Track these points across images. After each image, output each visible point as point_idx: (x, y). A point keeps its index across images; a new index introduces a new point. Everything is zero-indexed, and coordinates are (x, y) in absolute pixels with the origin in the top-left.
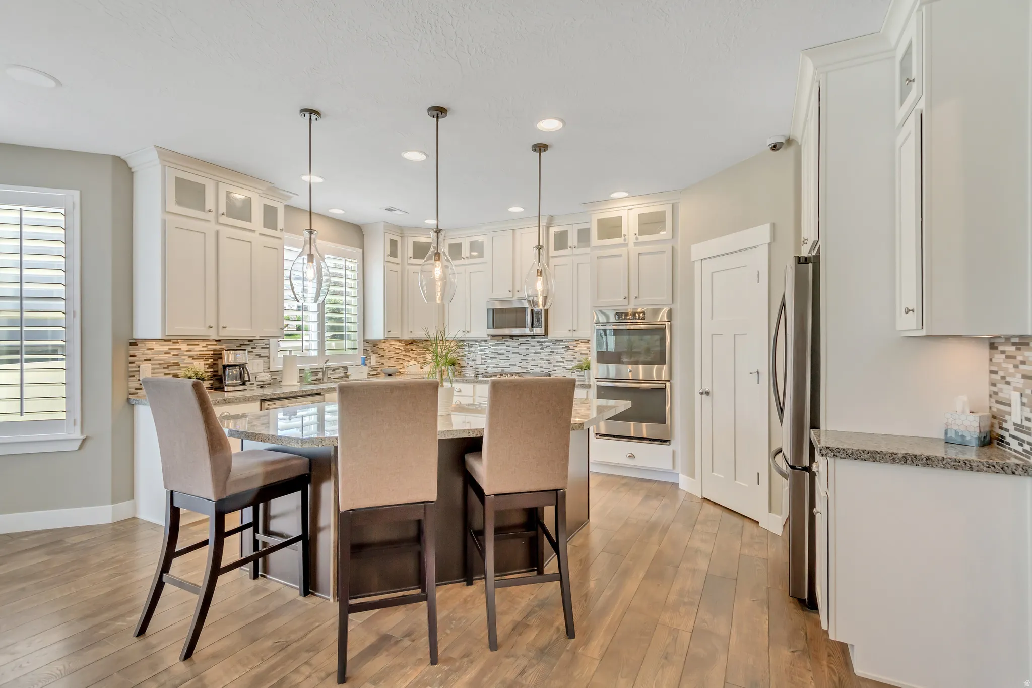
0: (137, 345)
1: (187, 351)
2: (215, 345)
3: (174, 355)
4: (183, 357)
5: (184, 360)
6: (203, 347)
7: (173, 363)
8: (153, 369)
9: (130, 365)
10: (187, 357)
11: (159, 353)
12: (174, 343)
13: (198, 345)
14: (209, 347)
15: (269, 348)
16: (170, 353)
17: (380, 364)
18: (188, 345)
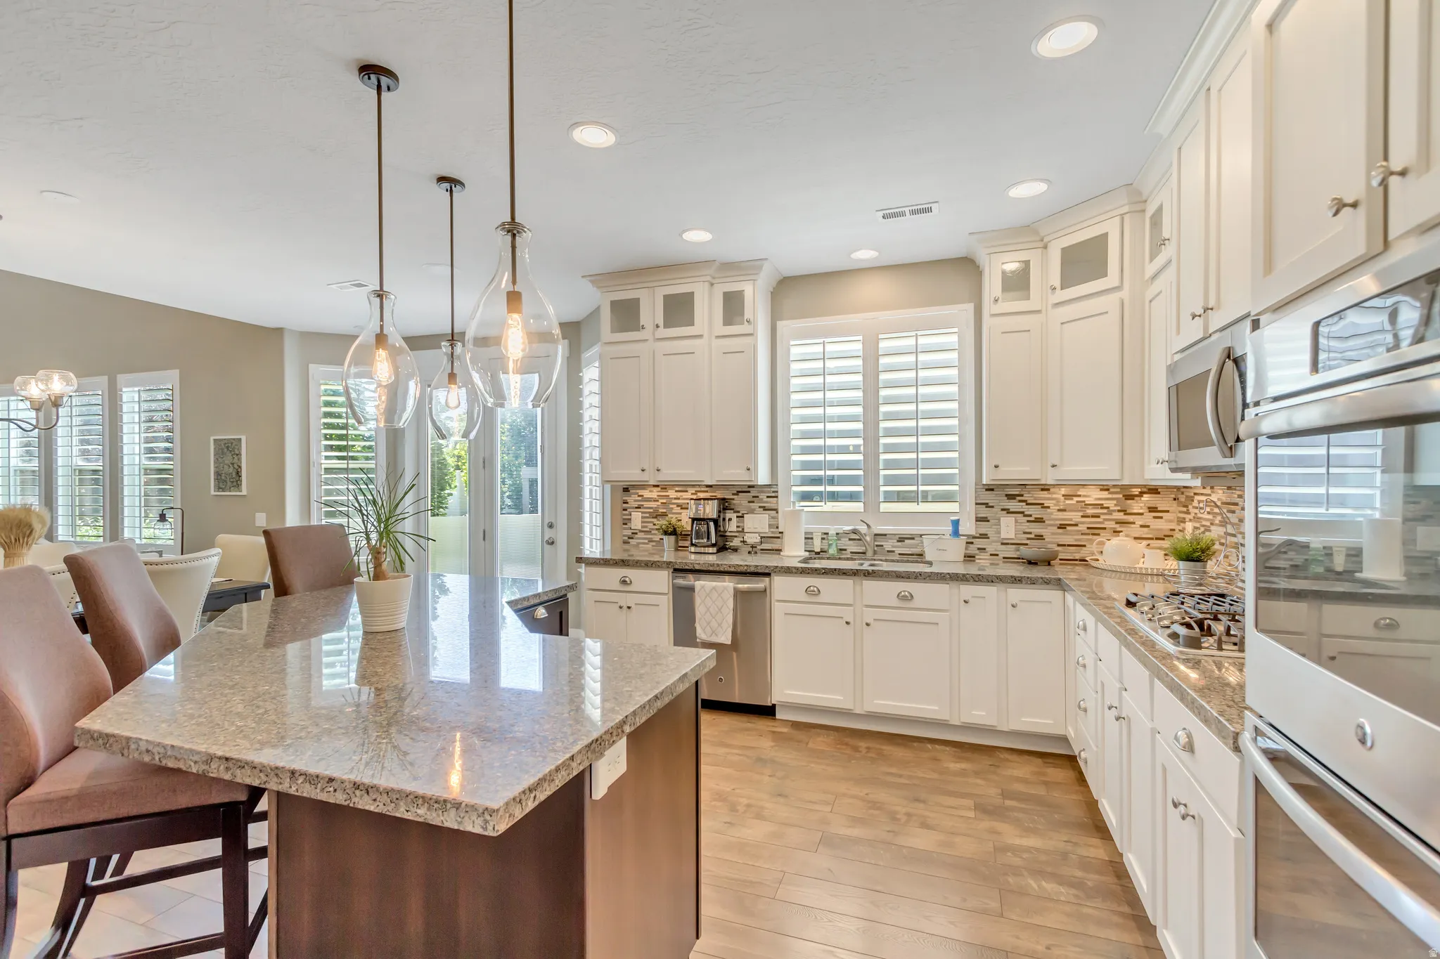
0: (629, 491)
1: (675, 499)
2: (707, 492)
3: (662, 503)
4: (671, 506)
5: (672, 508)
6: (692, 494)
7: (662, 512)
8: (642, 517)
9: (625, 512)
10: (675, 506)
11: (649, 500)
12: (662, 489)
13: (687, 491)
14: (699, 494)
15: (777, 497)
16: (658, 501)
17: (1032, 536)
18: (676, 491)
